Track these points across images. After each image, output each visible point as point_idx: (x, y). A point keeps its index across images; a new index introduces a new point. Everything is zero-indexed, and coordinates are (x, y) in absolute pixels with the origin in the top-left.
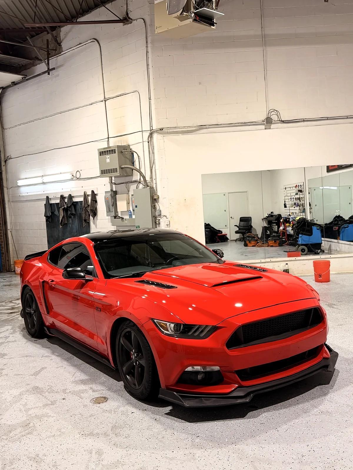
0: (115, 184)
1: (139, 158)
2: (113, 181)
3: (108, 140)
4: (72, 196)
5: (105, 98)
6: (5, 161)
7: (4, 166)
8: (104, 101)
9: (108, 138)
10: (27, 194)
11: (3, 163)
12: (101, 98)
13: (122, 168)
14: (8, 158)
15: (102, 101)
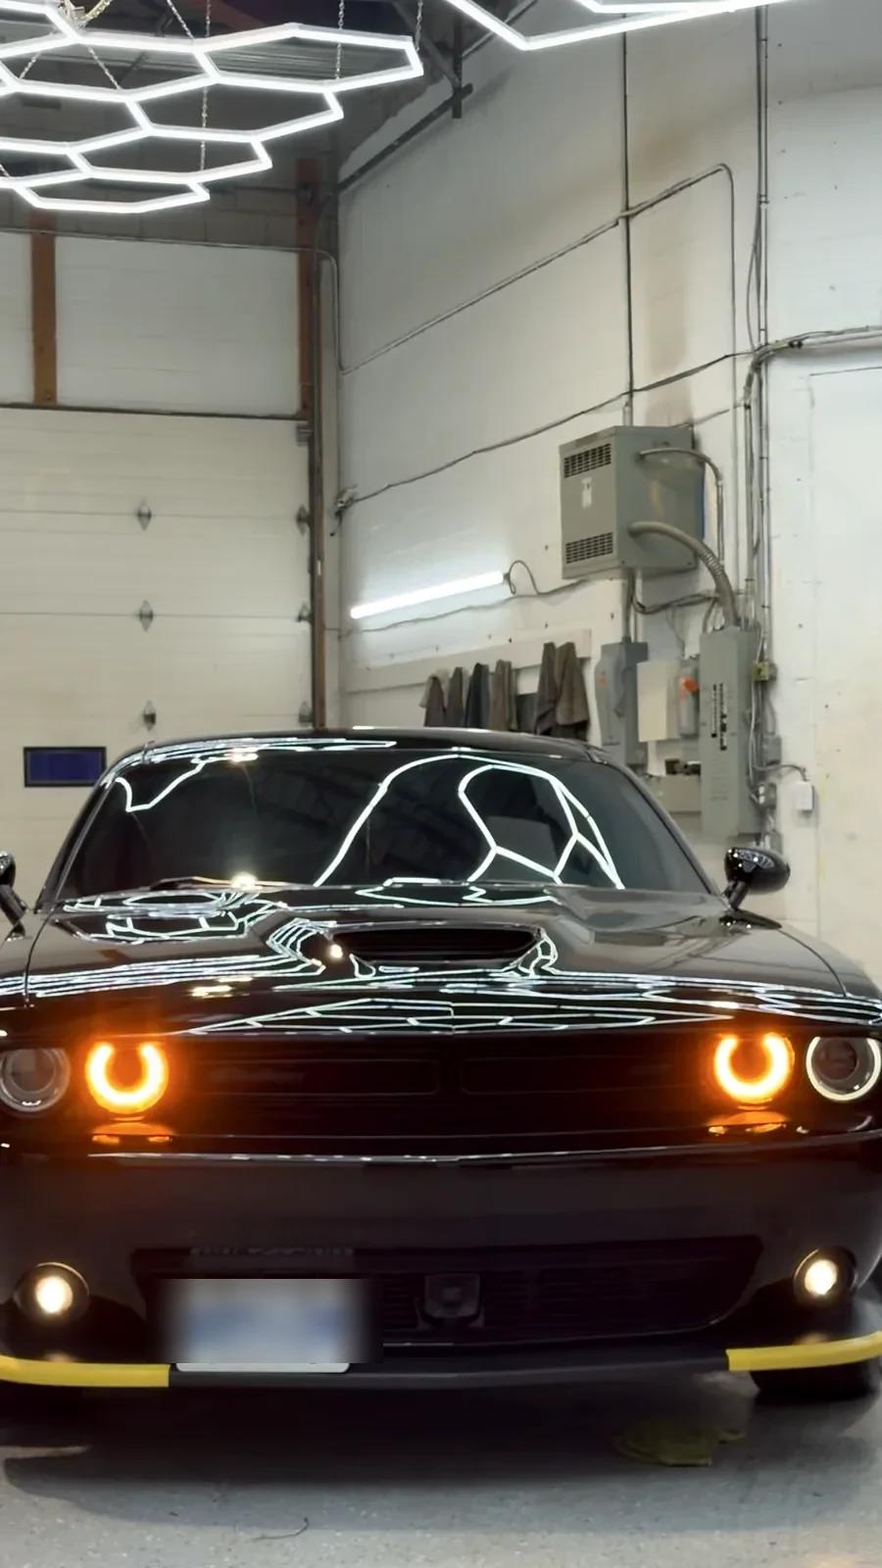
0: (643, 609)
1: (720, 483)
2: (639, 597)
3: (629, 404)
4: (514, 666)
5: (627, 209)
6: (340, 514)
7: (332, 535)
8: (622, 222)
9: (631, 392)
10: (388, 662)
11: (328, 523)
12: (615, 210)
13: (635, 534)
14: (345, 498)
15: (617, 224)
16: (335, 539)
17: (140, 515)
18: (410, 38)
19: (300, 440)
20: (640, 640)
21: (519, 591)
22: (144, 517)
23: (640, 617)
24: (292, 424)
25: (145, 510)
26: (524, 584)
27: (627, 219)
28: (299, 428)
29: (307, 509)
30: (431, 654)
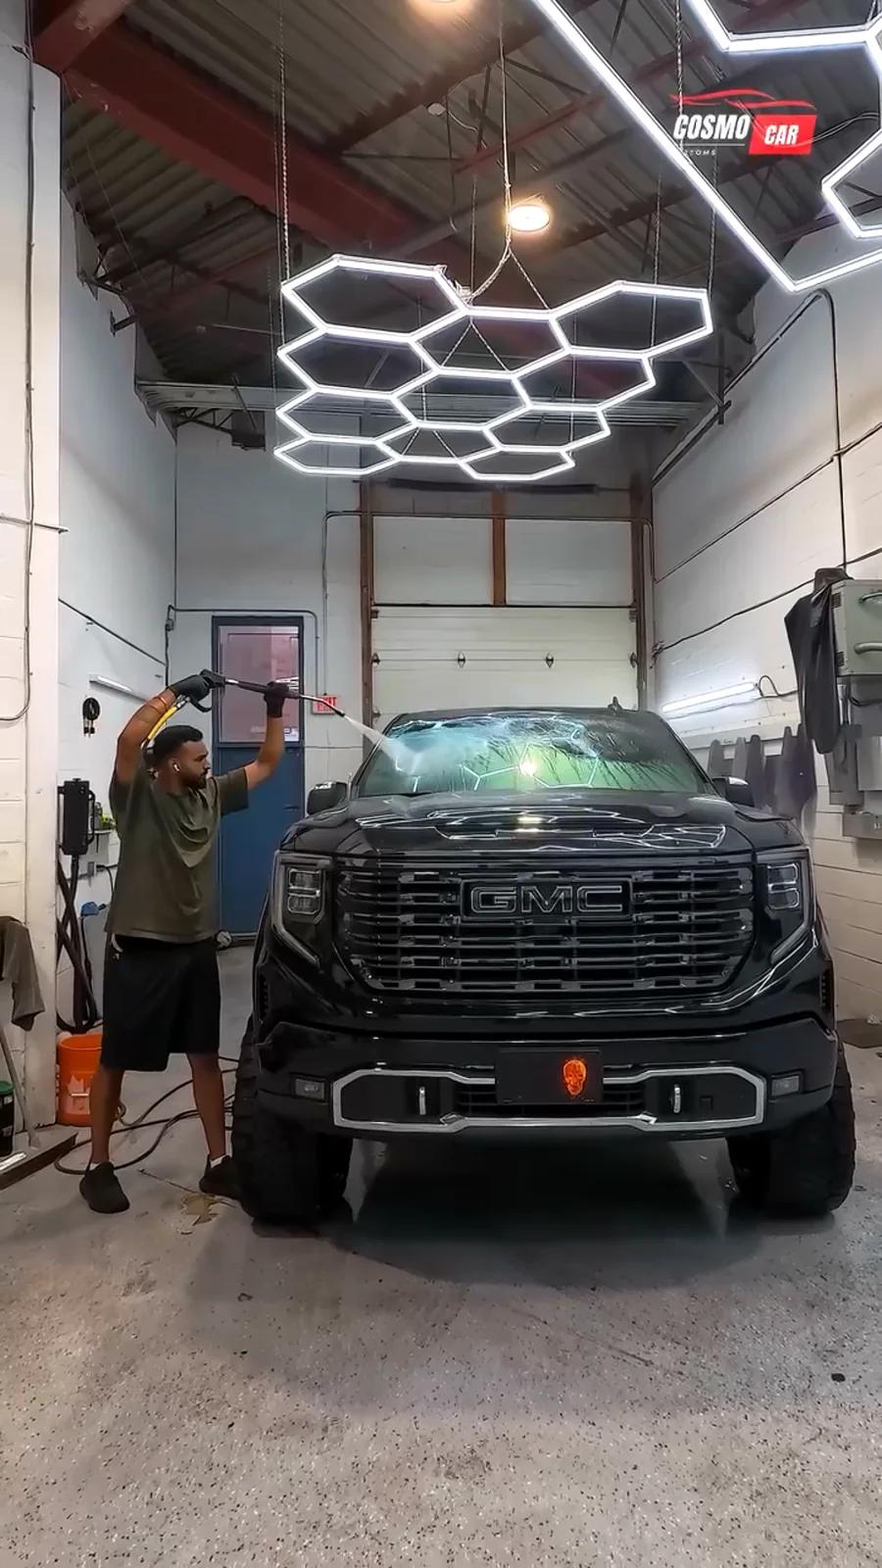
0: (856, 703)
5: (839, 449)
6: (655, 656)
7: (650, 669)
8: (836, 458)
11: (649, 663)
12: (833, 450)
13: (859, 652)
14: (658, 647)
15: (832, 460)
16: (653, 670)
17: (548, 660)
18: (705, 290)
19: (631, 619)
20: (856, 723)
21: (766, 694)
22: (550, 661)
23: (855, 707)
24: (628, 610)
25: (550, 658)
26: (768, 690)
27: (839, 456)
28: (631, 612)
29: (635, 653)
30: (710, 731)
